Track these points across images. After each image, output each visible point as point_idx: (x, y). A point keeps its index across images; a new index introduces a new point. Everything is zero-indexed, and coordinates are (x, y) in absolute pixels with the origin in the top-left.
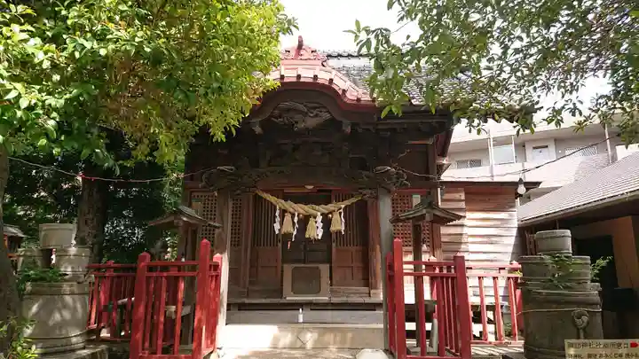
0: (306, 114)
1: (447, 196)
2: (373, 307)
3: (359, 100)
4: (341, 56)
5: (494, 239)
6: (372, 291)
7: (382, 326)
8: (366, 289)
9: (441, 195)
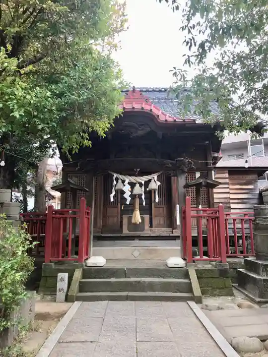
0: (137, 129)
1: (217, 176)
2: (174, 238)
3: (166, 121)
4: (155, 91)
5: (245, 201)
6: (174, 231)
7: (180, 248)
8: (170, 229)
9: (215, 175)
